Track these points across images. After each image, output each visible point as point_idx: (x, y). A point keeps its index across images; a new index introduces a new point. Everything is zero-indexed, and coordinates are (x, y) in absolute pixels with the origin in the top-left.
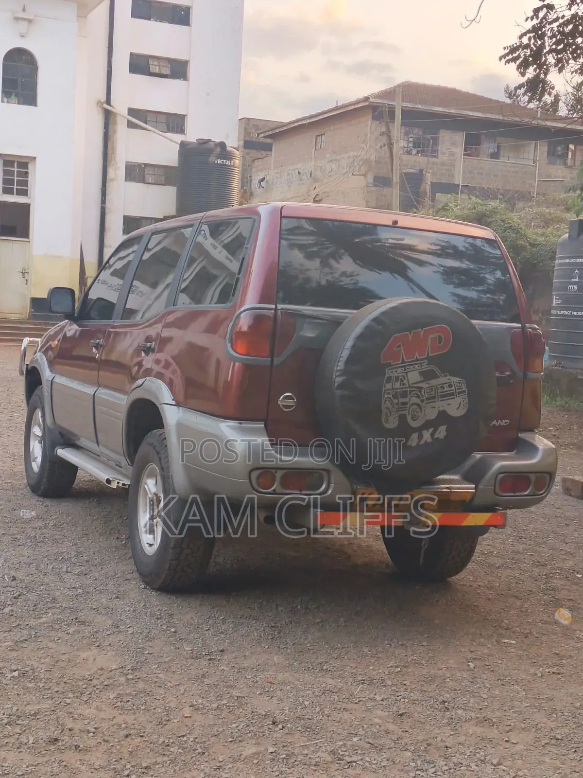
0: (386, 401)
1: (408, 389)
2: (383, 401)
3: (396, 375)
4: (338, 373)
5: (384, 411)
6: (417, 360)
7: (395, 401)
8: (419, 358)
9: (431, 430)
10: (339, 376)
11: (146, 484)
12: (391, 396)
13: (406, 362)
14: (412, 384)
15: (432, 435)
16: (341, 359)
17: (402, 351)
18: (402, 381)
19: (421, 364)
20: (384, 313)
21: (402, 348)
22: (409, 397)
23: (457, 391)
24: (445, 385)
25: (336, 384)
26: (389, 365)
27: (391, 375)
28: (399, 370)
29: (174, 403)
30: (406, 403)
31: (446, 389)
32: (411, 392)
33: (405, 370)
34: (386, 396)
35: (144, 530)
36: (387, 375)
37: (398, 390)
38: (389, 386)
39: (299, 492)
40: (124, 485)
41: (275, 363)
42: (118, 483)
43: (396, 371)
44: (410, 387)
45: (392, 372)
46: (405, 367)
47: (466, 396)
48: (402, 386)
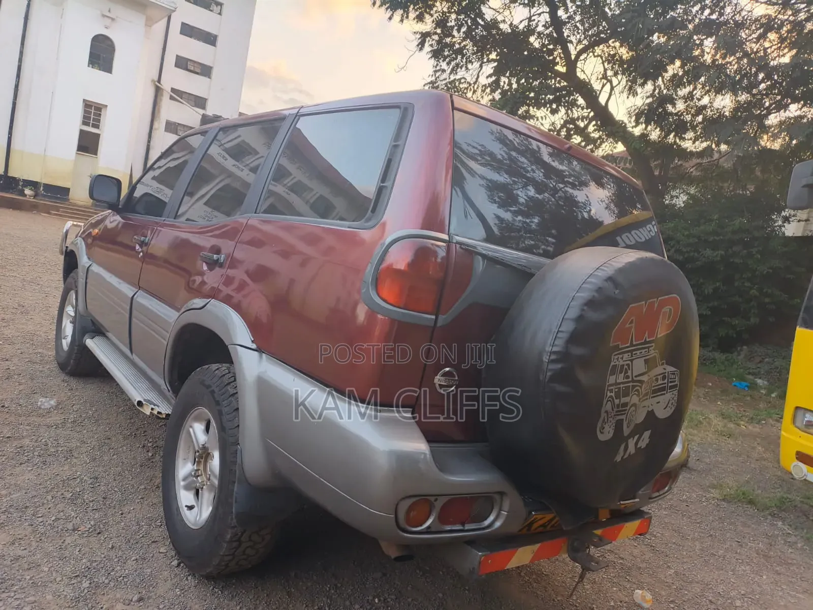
0: (607, 401)
1: (631, 384)
2: (605, 403)
3: (621, 363)
4: (553, 357)
5: (603, 415)
6: (646, 342)
7: (617, 401)
8: (647, 340)
9: (636, 437)
10: (553, 361)
11: (191, 427)
12: (613, 394)
13: (635, 346)
14: (636, 376)
15: (636, 444)
16: (560, 335)
17: (633, 330)
18: (626, 372)
19: (648, 348)
20: (620, 271)
21: (633, 325)
22: (631, 395)
23: (670, 384)
24: (659, 377)
25: (549, 374)
26: (617, 348)
27: (617, 363)
28: (626, 356)
29: (254, 346)
30: (625, 405)
31: (660, 382)
32: (634, 387)
33: (632, 356)
34: (609, 394)
35: (182, 483)
36: (612, 364)
37: (622, 386)
38: (612, 379)
39: (462, 528)
40: (159, 413)
41: (439, 324)
42: (152, 409)
43: (622, 358)
44: (633, 381)
45: (618, 359)
46: (631, 351)
47: (676, 392)
48: (625, 380)
